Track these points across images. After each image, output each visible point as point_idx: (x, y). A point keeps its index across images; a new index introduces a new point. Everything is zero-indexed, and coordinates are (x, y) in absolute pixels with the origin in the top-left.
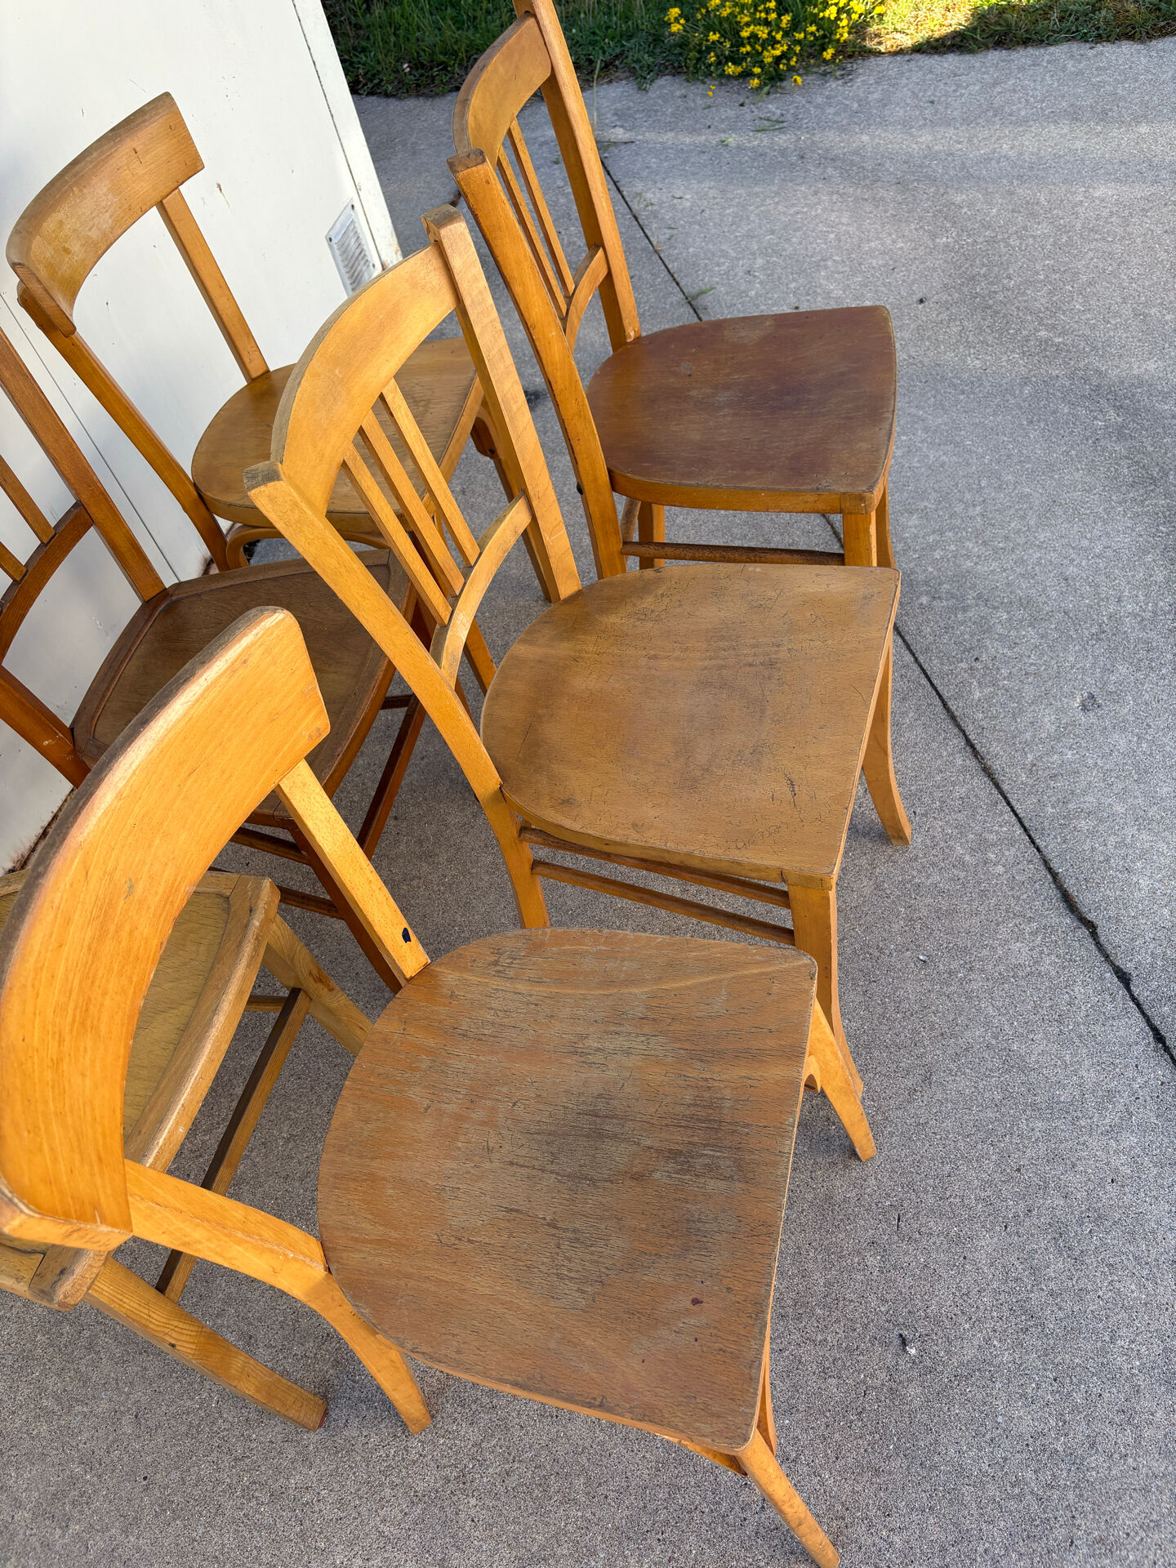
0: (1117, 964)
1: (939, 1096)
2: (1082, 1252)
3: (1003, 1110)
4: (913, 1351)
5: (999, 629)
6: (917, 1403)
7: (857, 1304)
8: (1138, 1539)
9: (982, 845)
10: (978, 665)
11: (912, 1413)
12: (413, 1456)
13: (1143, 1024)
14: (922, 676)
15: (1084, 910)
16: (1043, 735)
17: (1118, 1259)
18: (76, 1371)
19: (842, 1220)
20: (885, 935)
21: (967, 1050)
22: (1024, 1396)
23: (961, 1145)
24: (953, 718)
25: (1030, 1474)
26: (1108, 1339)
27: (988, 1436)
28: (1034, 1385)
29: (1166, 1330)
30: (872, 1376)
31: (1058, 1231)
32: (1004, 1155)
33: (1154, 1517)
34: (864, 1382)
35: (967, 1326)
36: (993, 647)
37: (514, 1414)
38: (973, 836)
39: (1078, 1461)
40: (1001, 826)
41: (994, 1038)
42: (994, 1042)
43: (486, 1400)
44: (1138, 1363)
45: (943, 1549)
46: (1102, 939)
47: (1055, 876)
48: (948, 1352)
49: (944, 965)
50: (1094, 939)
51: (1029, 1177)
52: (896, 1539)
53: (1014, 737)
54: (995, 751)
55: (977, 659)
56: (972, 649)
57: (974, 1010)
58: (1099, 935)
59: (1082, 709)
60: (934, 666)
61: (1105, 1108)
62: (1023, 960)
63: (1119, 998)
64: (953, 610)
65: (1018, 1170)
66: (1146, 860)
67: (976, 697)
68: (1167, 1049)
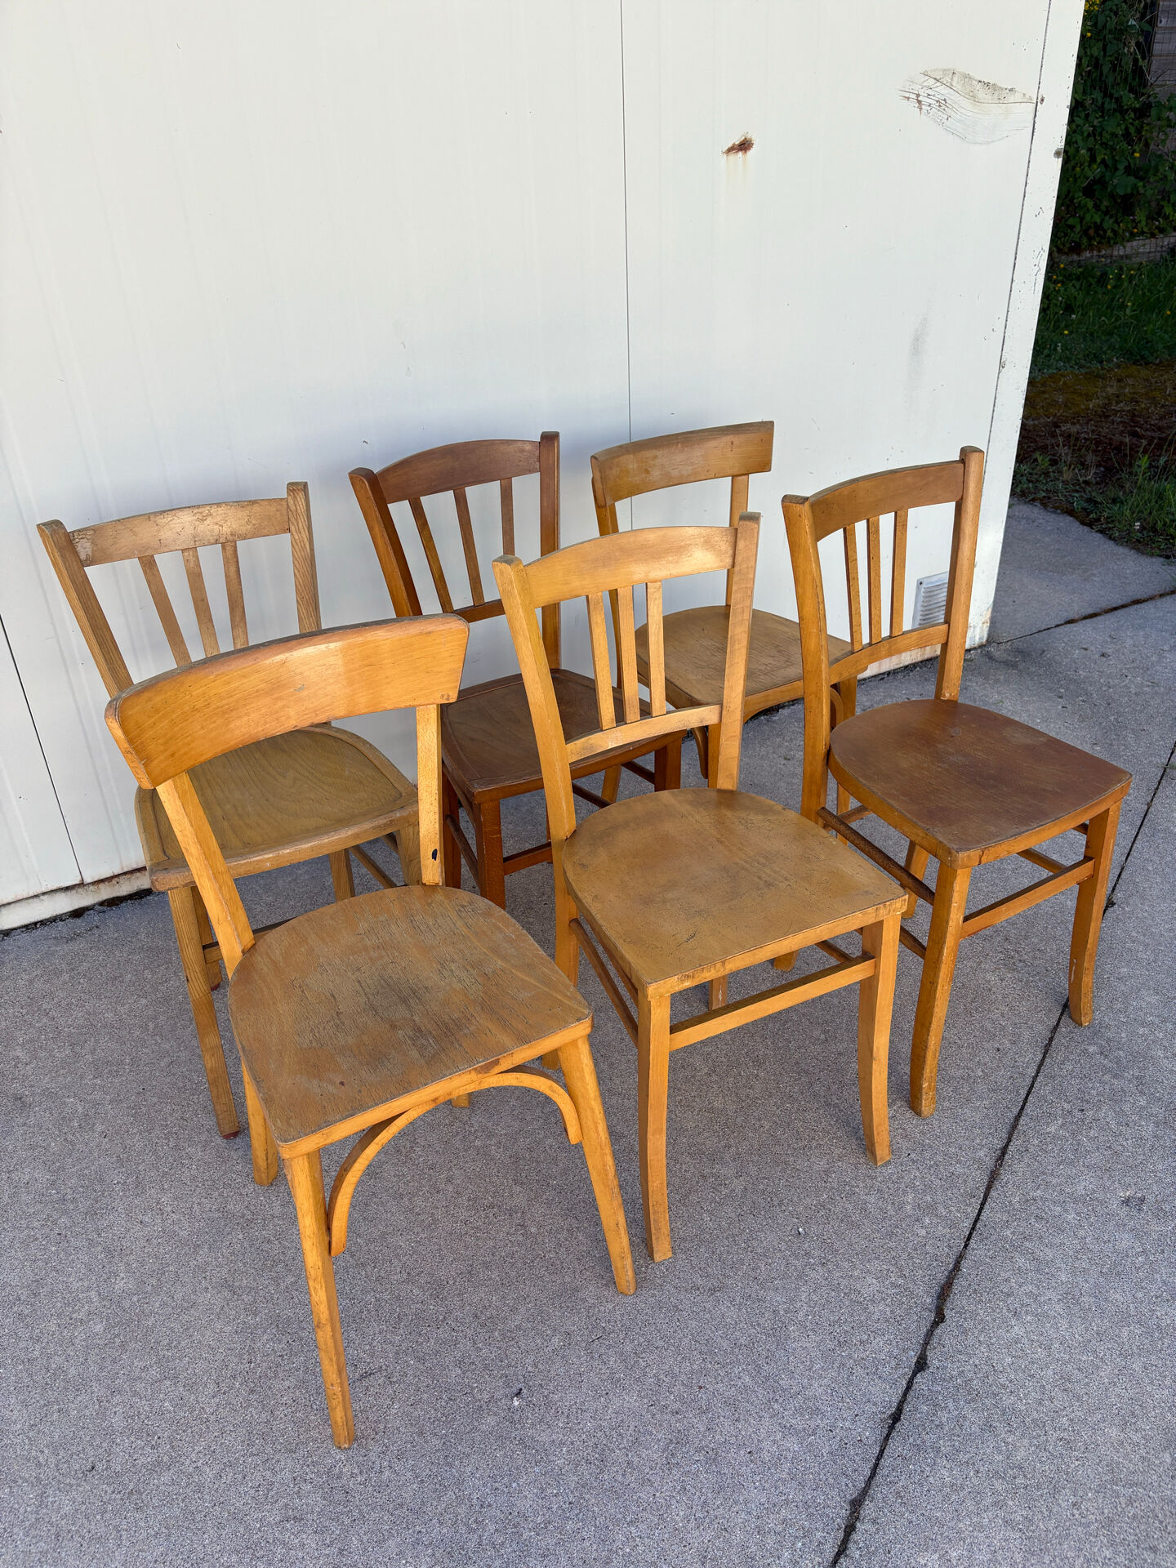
0: (928, 1353)
1: (708, 1305)
2: (678, 1464)
3: (737, 1351)
4: (516, 1403)
5: (1127, 1107)
6: (484, 1427)
7: (520, 1352)
9: (931, 1209)
10: (1078, 1115)
11: (475, 1429)
12: (244, 1192)
13: (895, 1401)
14: (1027, 1088)
15: (949, 1304)
16: (1067, 1190)
17: (693, 1491)
18: (176, 1023)
19: (568, 1307)
20: (795, 1199)
21: (759, 1300)
22: (543, 1490)
23: (686, 1340)
24: (1014, 1126)
25: (492, 1528)
26: (628, 1519)
27: (497, 1485)
28: (555, 1491)
29: (668, 1555)
30: (481, 1391)
31: (679, 1440)
32: (703, 1372)
34: (473, 1388)
35: (561, 1425)
36: (1106, 1113)
38: (929, 1199)
39: (525, 1553)
40: (958, 1211)
41: (786, 1311)
42: (782, 1313)
44: (628, 1550)
45: (401, 1505)
46: (938, 1331)
47: (957, 1268)
48: (533, 1424)
49: (809, 1246)
50: (932, 1327)
51: (702, 1398)
52: (387, 1473)
53: (1044, 1173)
54: (1017, 1169)
55: (1083, 1110)
56: (1088, 1102)
57: (793, 1285)
58: (939, 1327)
59: (1123, 1201)
60: (1043, 1088)
61: (802, 1415)
62: (866, 1292)
63: (901, 1371)
64: (1106, 1070)
65: (701, 1387)
66: (1039, 1320)
67: (1048, 1130)
68: (892, 1428)
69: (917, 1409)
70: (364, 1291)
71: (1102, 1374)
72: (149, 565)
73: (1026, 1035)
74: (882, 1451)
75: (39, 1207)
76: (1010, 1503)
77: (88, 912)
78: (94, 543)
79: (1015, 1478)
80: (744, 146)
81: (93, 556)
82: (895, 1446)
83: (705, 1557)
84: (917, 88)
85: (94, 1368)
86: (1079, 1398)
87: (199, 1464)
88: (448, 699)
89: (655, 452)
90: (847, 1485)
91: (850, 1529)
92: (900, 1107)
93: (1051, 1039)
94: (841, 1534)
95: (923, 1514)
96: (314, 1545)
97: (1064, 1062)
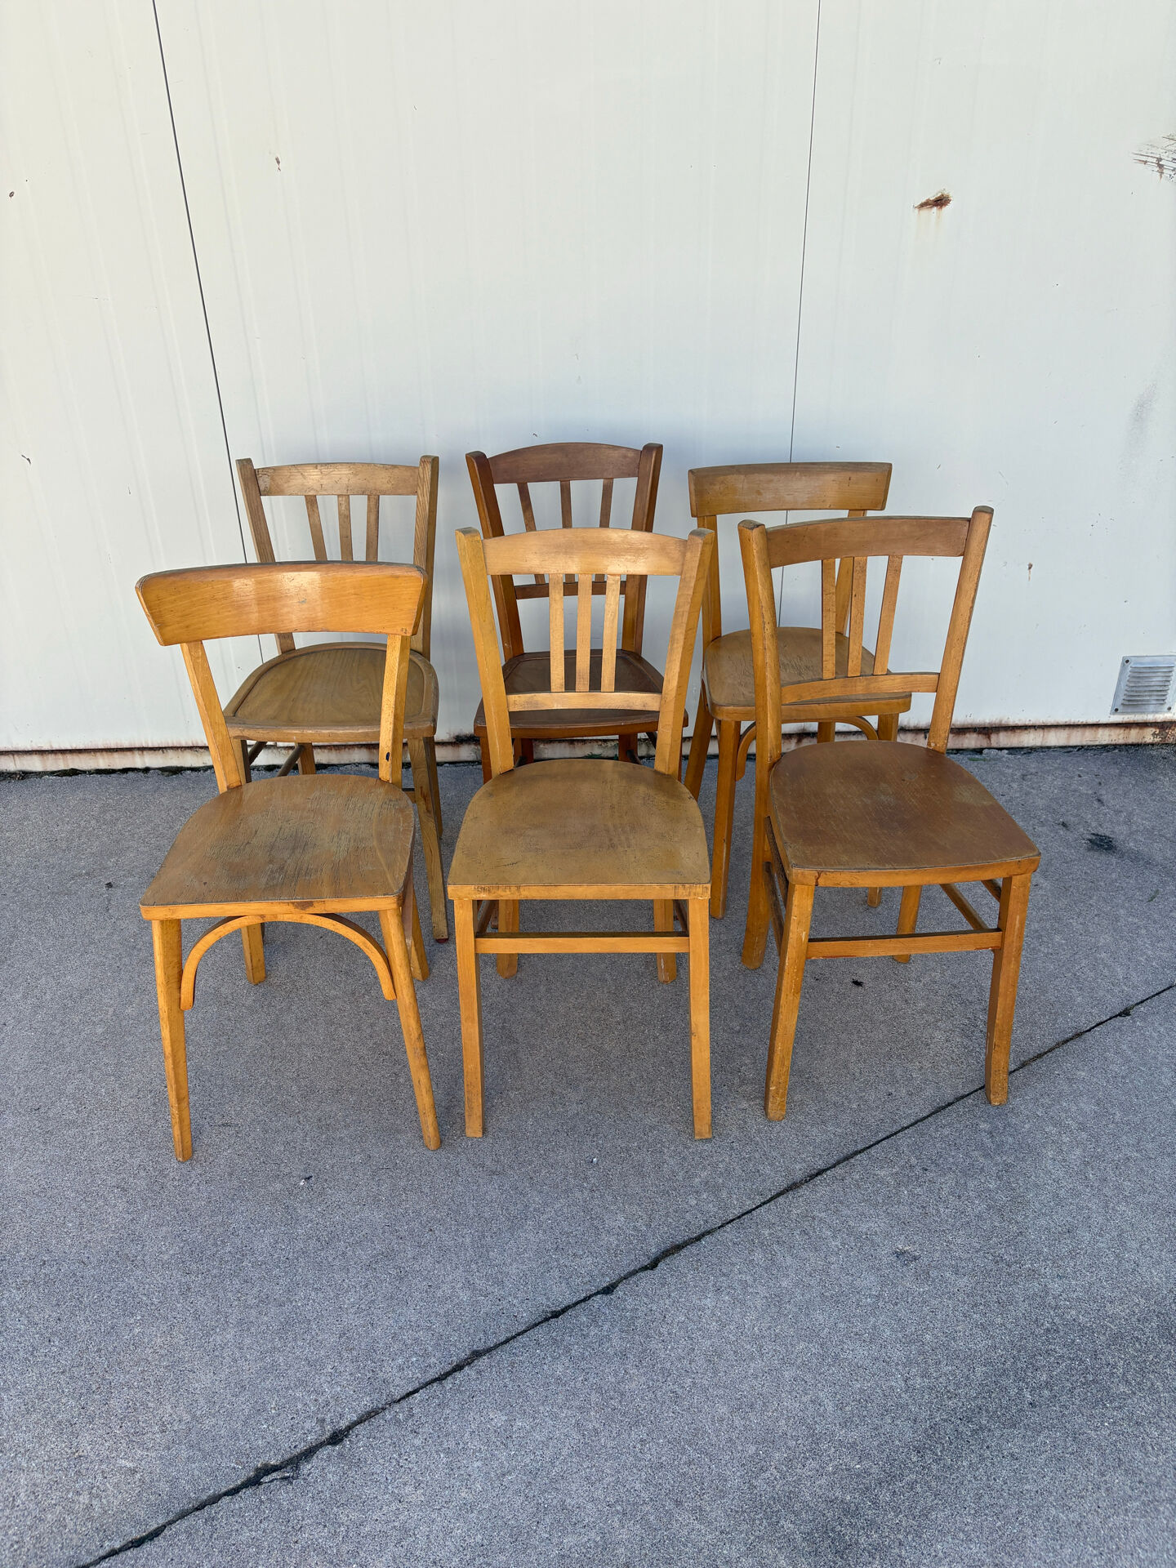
0: (620, 1285)
1: (481, 1181)
2: (375, 1269)
3: (476, 1219)
4: (302, 1184)
5: (971, 1184)
6: (271, 1189)
7: (330, 1154)
8: (189, 1308)
9: (715, 1190)
10: (918, 1170)
11: (265, 1187)
13: (566, 1303)
14: (888, 1134)
15: (668, 1260)
16: (851, 1222)
17: (371, 1290)
19: (384, 1140)
20: (610, 1137)
21: (522, 1194)
22: (277, 1242)
23: (446, 1197)
24: (847, 1158)
25: (228, 1249)
26: (315, 1286)
27: (251, 1225)
28: (283, 1247)
30: (286, 1166)
31: (388, 1255)
32: (441, 1222)
33: (201, 1317)
34: (283, 1162)
35: (319, 1209)
36: (947, 1180)
38: (721, 1181)
40: (737, 1200)
41: (535, 1210)
42: (531, 1209)
43: (266, 1003)
45: (187, 1210)
46: (642, 1274)
47: (698, 1239)
48: (302, 1201)
49: (591, 1174)
50: (640, 1269)
51: (426, 1237)
52: (194, 1188)
53: (841, 1202)
54: (822, 1189)
55: (926, 1170)
56: (937, 1165)
57: (556, 1195)
58: (646, 1272)
59: (896, 1252)
60: (903, 1140)
61: (488, 1280)
62: (609, 1223)
63: (588, 1287)
64: (981, 1147)
65: (431, 1230)
66: (734, 1303)
67: (879, 1172)
68: (547, 1319)
69: (581, 1316)
70: (262, 1075)
71: (752, 1365)
72: (311, 502)
73: (929, 1091)
74: (525, 1331)
75: (119, 946)
76: (592, 1413)
78: (272, 479)
79: (612, 1399)
80: (941, 202)
81: (270, 488)
82: (540, 1333)
83: (345, 1334)
84: (1159, 153)
85: (81, 1052)
86: (715, 1372)
87: (95, 1132)
88: (405, 633)
89: (770, 477)
90: (480, 1339)
91: (459, 1368)
92: (756, 1104)
93: (950, 1104)
94: (448, 1368)
95: (519, 1386)
96: (121, 1208)
97: (945, 1128)
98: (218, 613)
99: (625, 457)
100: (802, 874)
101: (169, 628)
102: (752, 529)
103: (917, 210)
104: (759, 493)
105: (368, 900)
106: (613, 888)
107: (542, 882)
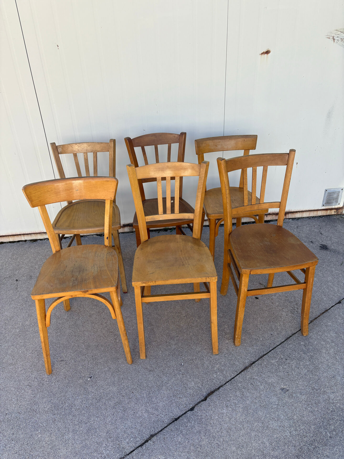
0: (195, 407)
1: (147, 374)
2: (116, 408)
3: (147, 387)
4: (89, 379)
5: (301, 363)
6: (79, 382)
7: (97, 368)
8: (56, 427)
9: (222, 371)
10: (284, 360)
11: (77, 381)
13: (179, 415)
14: (273, 348)
15: (210, 397)
16: (266, 379)
17: (115, 416)
19: (114, 362)
20: (186, 356)
21: (160, 377)
22: (83, 401)
23: (136, 380)
24: (261, 357)
25: (67, 405)
27: (74, 396)
28: (85, 403)
29: (100, 428)
31: (120, 403)
32: (135, 389)
33: (60, 430)
34: (82, 372)
35: (95, 388)
36: (294, 363)
37: (69, 322)
38: (223, 368)
39: (70, 413)
40: (229, 374)
41: (165, 383)
42: (164, 382)
43: (71, 317)
44: (92, 423)
45: (52, 392)
46: (202, 403)
47: (219, 389)
48: (89, 386)
49: (182, 369)
50: (201, 401)
51: (131, 395)
52: (53, 384)
53: (262, 373)
54: (255, 368)
55: (287, 359)
56: (290, 358)
57: (171, 377)
58: (203, 402)
59: (281, 389)
60: (278, 350)
61: (153, 409)
62: (190, 385)
63: (185, 409)
64: (302, 350)
65: (132, 393)
66: (233, 411)
67: (272, 361)
68: (173, 421)
69: (184, 419)
70: (73, 342)
71: (241, 432)
72: (75, 155)
73: (284, 333)
74: (167, 426)
75: (22, 301)
76: (192, 453)
77: (67, 238)
78: (62, 149)
79: (198, 448)
80: (267, 52)
81: (62, 152)
82: (172, 427)
83: (108, 432)
84: (333, 35)
85: (12, 339)
86: (230, 435)
87: (19, 367)
89: (219, 141)
90: (153, 430)
91: (147, 441)
92: (231, 341)
93: (290, 337)
94: (143, 441)
95: (167, 446)
96: (30, 393)
97: (290, 345)
98: (50, 196)
99: (175, 137)
100: (246, 271)
101: (34, 202)
102: (222, 160)
103: (260, 55)
104: (216, 146)
105: (106, 289)
106: (186, 280)
107: (163, 279)
